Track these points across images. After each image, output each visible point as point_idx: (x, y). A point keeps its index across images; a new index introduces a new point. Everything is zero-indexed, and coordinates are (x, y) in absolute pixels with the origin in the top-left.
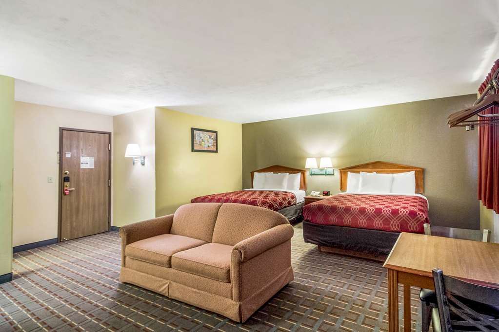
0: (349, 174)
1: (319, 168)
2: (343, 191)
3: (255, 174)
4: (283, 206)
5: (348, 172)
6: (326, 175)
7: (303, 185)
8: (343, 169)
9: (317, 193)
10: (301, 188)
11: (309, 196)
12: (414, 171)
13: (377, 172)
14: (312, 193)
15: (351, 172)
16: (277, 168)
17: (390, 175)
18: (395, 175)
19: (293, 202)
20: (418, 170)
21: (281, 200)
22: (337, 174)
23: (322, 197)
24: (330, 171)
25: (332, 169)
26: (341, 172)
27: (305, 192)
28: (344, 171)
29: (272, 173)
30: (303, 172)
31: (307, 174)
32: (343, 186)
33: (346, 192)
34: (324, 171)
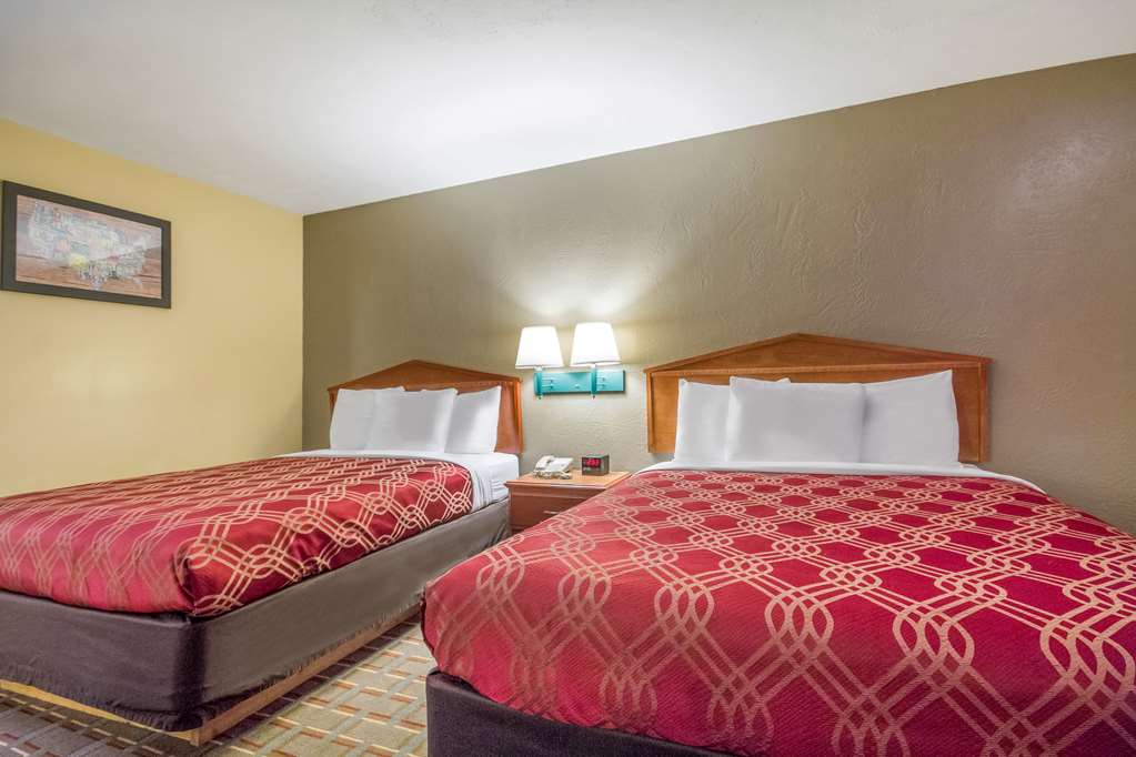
0: (684, 387)
1: (567, 365)
2: (659, 457)
3: (343, 394)
4: (398, 530)
5: (681, 381)
6: (595, 391)
7: (512, 435)
8: (658, 369)
9: (560, 464)
10: (501, 447)
11: (529, 479)
12: (950, 372)
13: (796, 378)
14: (542, 463)
15: (690, 378)
16: (418, 373)
17: (852, 389)
18: (873, 388)
19: (453, 504)
20: (966, 364)
21: (389, 505)
22: (638, 388)
23: (579, 480)
24: (610, 375)
25: (618, 372)
26: (652, 379)
27: (516, 458)
28: (663, 378)
29: (401, 388)
30: (509, 383)
31: (527, 391)
32: (659, 437)
33: (670, 458)
34: (589, 378)
